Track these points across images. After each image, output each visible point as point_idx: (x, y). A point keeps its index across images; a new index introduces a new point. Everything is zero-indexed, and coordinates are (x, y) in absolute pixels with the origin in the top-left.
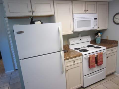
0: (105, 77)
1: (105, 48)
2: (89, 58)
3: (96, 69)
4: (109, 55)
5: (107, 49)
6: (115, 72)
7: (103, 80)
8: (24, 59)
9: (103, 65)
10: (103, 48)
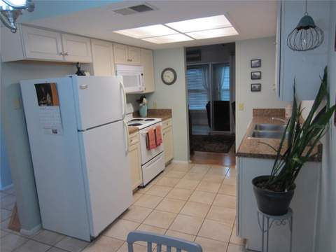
0: (163, 167)
1: (160, 120)
2: (148, 134)
3: (154, 152)
4: (166, 130)
5: (162, 120)
6: (172, 160)
7: (162, 172)
8: (87, 129)
9: (162, 147)
10: (157, 120)
